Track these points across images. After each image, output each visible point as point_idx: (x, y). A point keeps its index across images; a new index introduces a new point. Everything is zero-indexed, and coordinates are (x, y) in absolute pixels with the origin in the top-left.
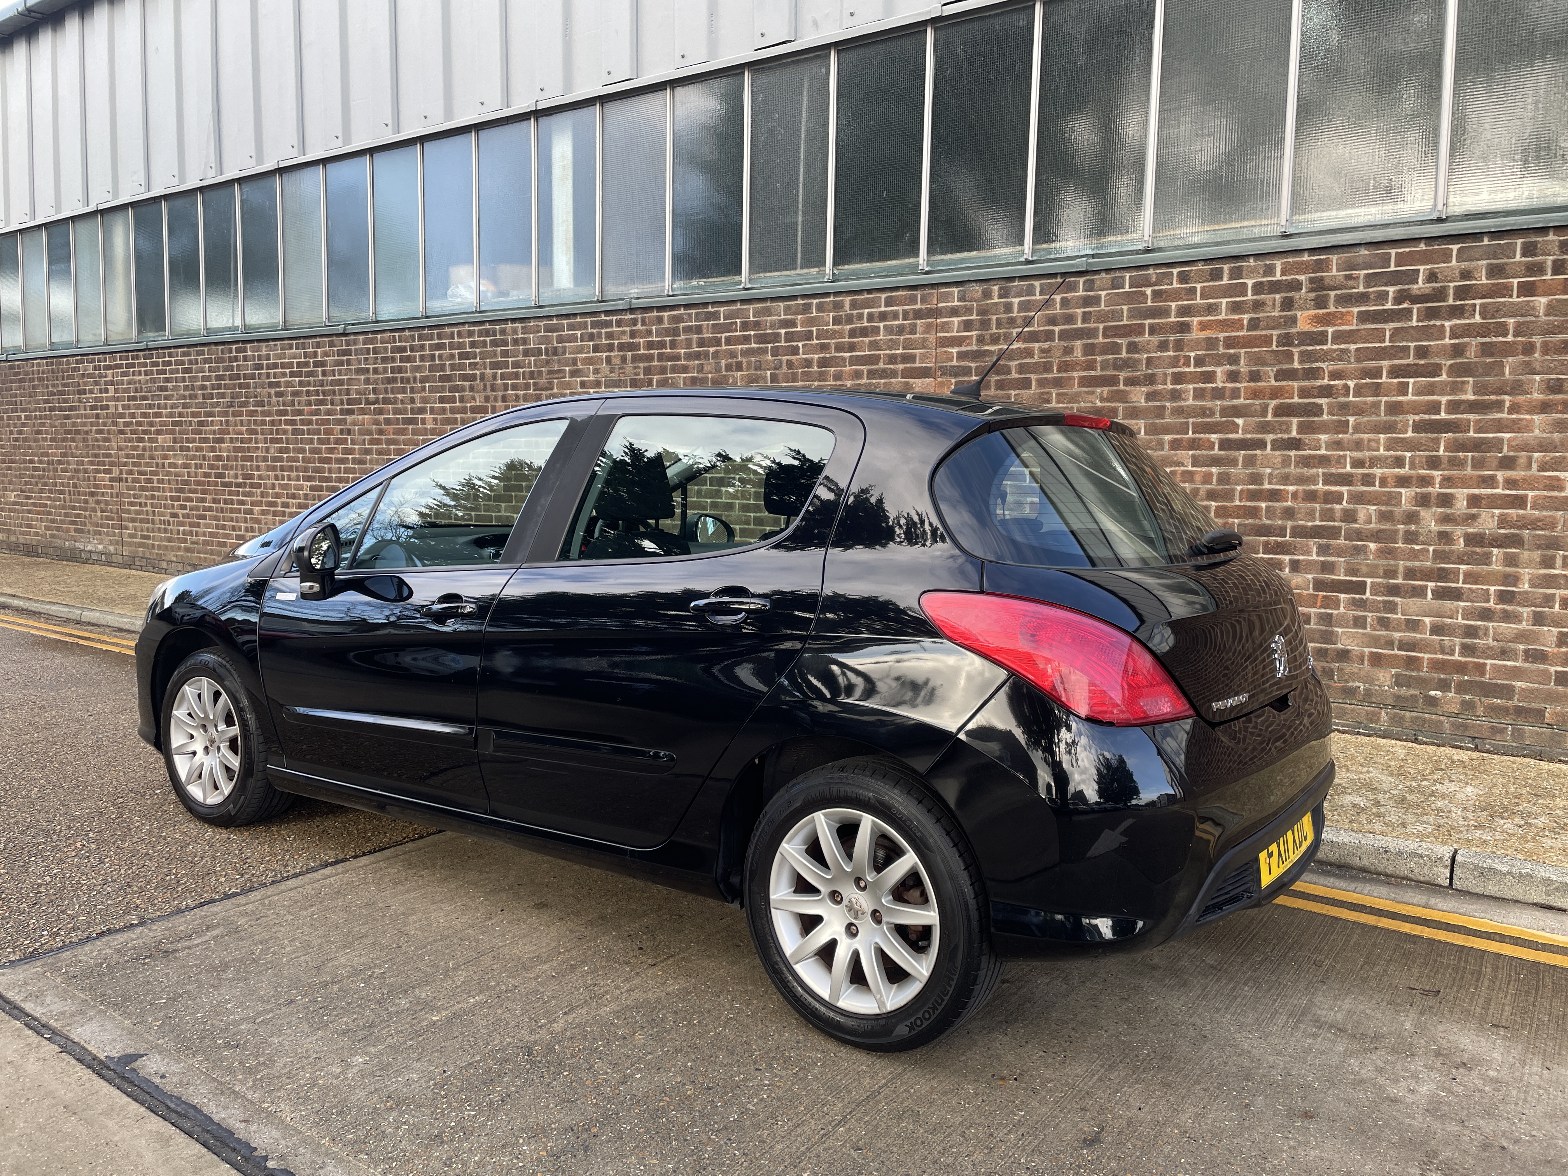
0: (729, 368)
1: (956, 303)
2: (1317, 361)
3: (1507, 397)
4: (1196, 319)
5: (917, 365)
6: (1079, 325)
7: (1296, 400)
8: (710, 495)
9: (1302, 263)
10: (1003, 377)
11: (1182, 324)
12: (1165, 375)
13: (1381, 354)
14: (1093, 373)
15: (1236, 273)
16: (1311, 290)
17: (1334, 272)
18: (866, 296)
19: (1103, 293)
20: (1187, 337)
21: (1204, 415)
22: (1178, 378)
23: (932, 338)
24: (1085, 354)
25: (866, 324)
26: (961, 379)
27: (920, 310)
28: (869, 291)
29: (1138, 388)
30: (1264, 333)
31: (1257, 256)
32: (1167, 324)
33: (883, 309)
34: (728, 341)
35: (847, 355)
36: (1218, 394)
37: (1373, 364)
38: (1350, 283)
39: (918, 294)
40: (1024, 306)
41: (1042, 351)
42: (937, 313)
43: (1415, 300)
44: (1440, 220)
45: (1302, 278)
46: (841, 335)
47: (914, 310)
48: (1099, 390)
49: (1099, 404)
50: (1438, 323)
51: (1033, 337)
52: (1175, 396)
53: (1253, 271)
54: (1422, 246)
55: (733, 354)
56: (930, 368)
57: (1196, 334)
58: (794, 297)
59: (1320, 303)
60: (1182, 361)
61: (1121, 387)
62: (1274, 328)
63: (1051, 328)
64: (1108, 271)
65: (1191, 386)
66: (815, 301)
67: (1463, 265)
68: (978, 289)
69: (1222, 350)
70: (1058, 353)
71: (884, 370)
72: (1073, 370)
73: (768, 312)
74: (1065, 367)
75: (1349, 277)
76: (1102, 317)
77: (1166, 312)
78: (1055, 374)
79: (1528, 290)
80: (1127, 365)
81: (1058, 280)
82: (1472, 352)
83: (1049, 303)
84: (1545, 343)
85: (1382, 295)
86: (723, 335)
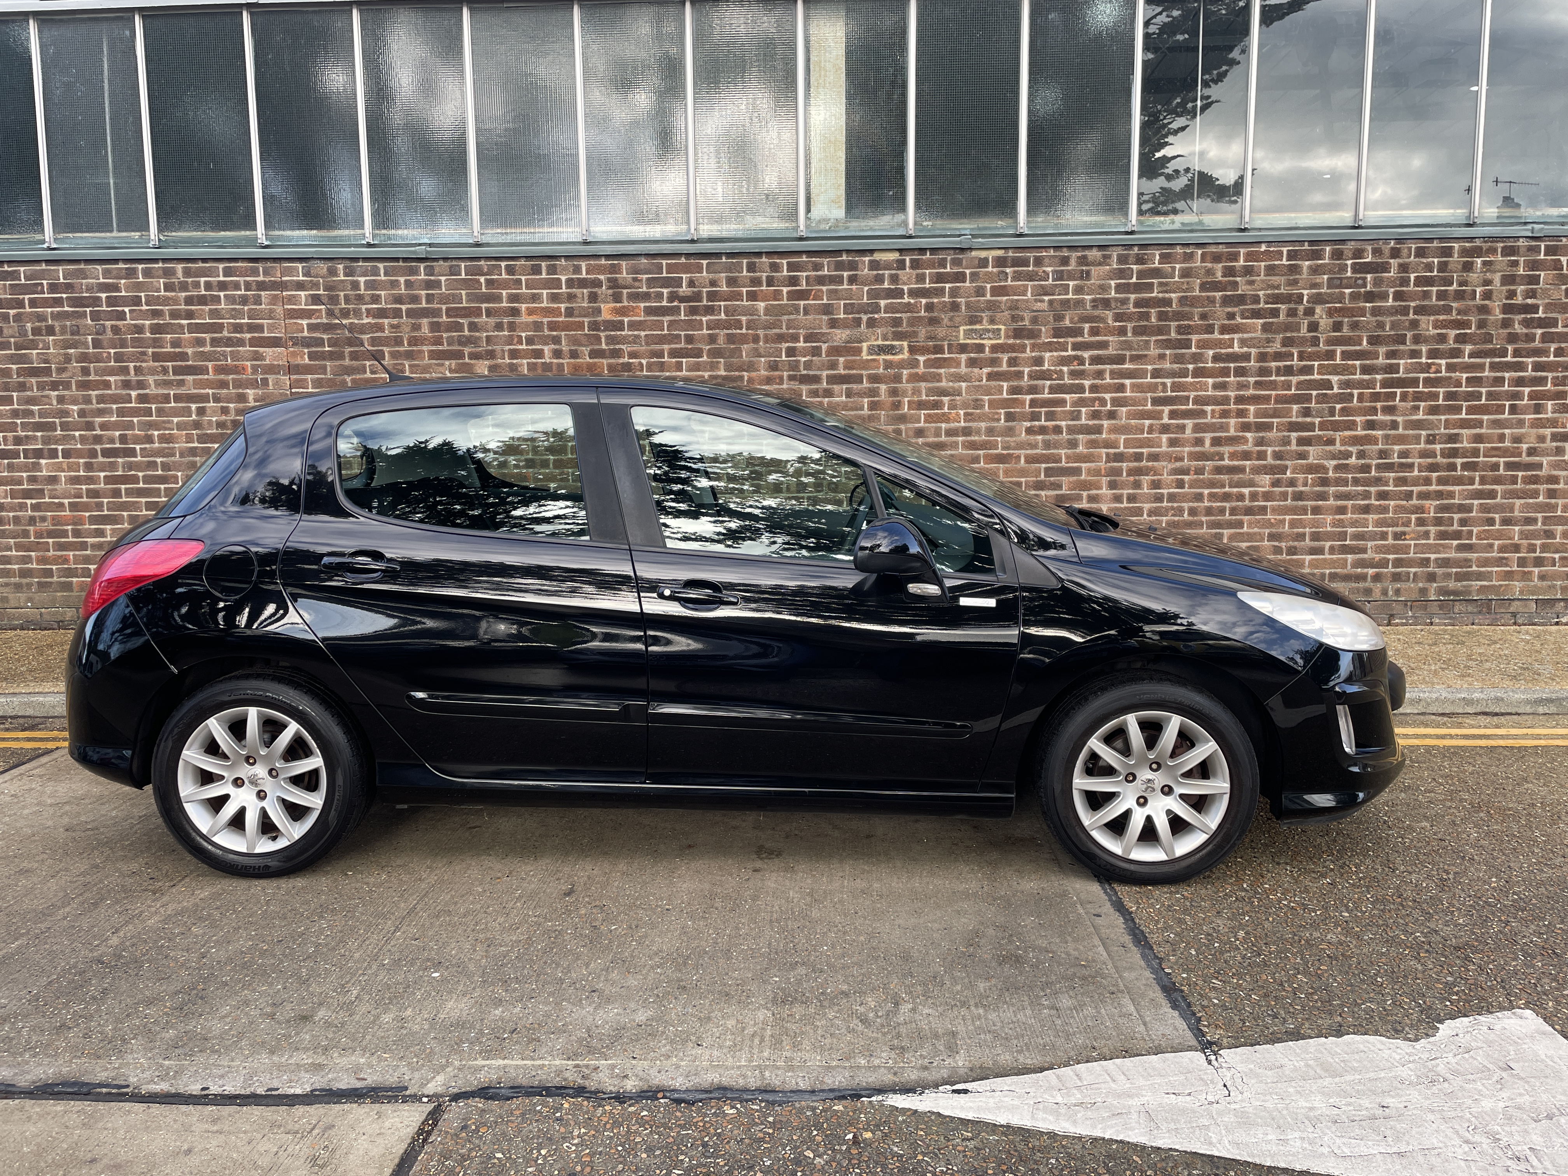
0: (36, 331)
1: (301, 278)
2: (618, 343)
3: (745, 374)
4: (524, 306)
5: (266, 334)
6: (424, 305)
8: (26, 468)
9: (601, 265)
10: (356, 349)
11: (513, 308)
12: (503, 351)
13: (662, 340)
14: (441, 348)
15: (552, 270)
16: (609, 288)
17: (625, 275)
18: (201, 265)
19: (443, 278)
20: (518, 320)
22: (514, 354)
23: (279, 309)
24: (432, 330)
25: (203, 293)
26: (314, 349)
27: (263, 282)
28: (204, 260)
29: (481, 362)
30: (577, 319)
31: (567, 257)
32: (500, 308)
33: (221, 278)
34: (33, 303)
35: (185, 322)
36: (547, 368)
37: (657, 347)
38: (637, 284)
39: (260, 267)
40: (370, 285)
41: (392, 326)
42: (282, 286)
43: (682, 299)
44: (693, 241)
45: (602, 277)
46: (176, 301)
47: (257, 282)
48: (447, 363)
49: (449, 375)
50: (698, 318)
51: (382, 313)
53: (565, 269)
54: (683, 260)
55: (41, 318)
56: (281, 338)
57: (525, 318)
58: (116, 261)
59: (617, 298)
60: (516, 340)
61: (467, 360)
62: (585, 316)
63: (398, 306)
64: (445, 259)
65: (525, 361)
66: (140, 267)
67: (711, 276)
68: (322, 266)
69: (546, 332)
70: (408, 329)
71: (229, 339)
72: (422, 344)
73: (83, 275)
74: (413, 341)
75: (635, 280)
76: (444, 299)
77: (498, 298)
78: (406, 347)
79: (752, 296)
80: (469, 341)
81: (401, 264)
82: (721, 340)
83: (394, 284)
84: (766, 336)
85: (660, 296)
86: (27, 297)
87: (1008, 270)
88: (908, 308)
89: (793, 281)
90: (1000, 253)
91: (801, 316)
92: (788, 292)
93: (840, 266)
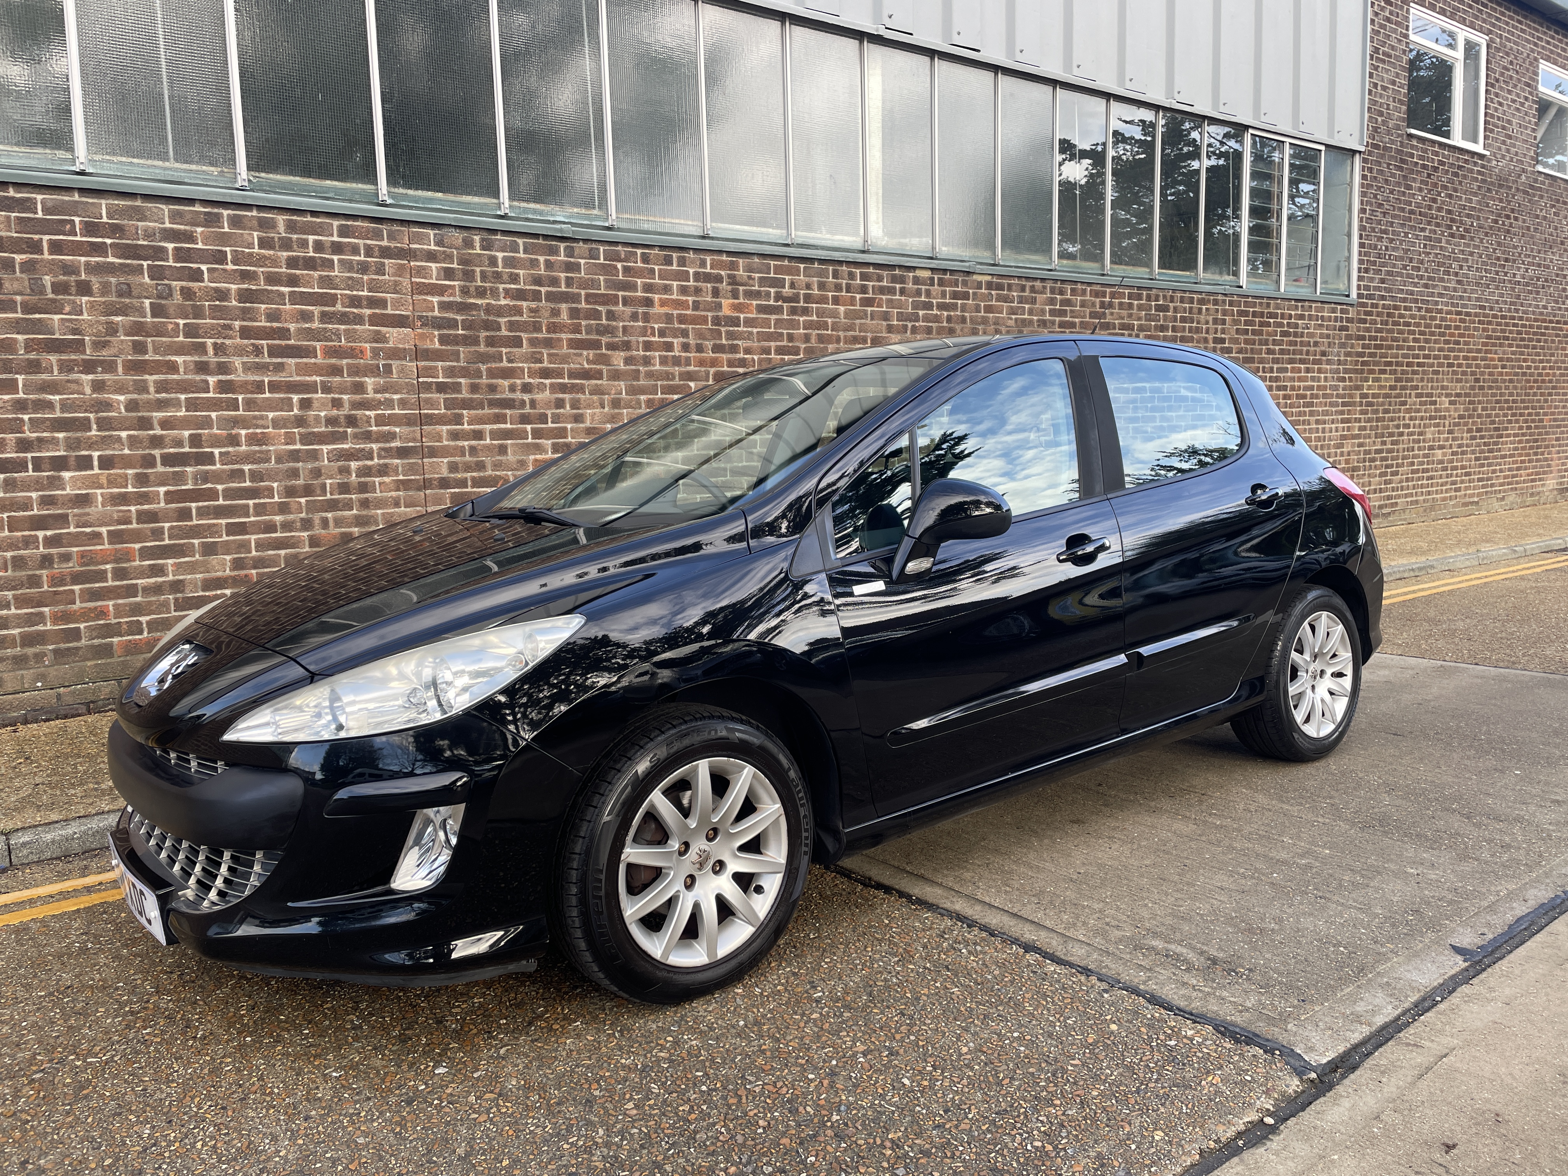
0: (59, 288)
1: (433, 247)
2: (736, 339)
4: (657, 296)
5: (389, 311)
6: (563, 288)
7: (726, 368)
8: (38, 485)
9: (722, 261)
10: (492, 333)
11: (647, 299)
12: (638, 342)
13: (770, 337)
14: (579, 336)
15: (682, 262)
16: (729, 284)
17: (741, 272)
18: (309, 219)
19: (582, 261)
20: (652, 311)
21: (668, 379)
22: (648, 346)
23: (405, 282)
24: (571, 317)
25: (312, 254)
26: (445, 332)
27: (388, 248)
28: (314, 213)
29: (617, 353)
30: (702, 313)
31: (696, 250)
32: (636, 297)
33: (336, 238)
34: (56, 248)
35: (286, 290)
36: (677, 361)
37: (766, 344)
38: (751, 282)
39: (384, 228)
40: (510, 262)
41: (531, 310)
42: (410, 254)
43: (786, 300)
44: (787, 245)
46: (275, 262)
47: (380, 247)
48: (585, 353)
49: (586, 366)
50: (797, 318)
51: (520, 295)
52: (647, 361)
53: (693, 262)
54: (786, 263)
55: (69, 269)
56: (407, 317)
57: (657, 310)
58: (191, 201)
59: (735, 296)
60: (649, 331)
61: (604, 351)
62: (709, 311)
63: (537, 288)
64: (585, 241)
65: (657, 354)
66: (226, 213)
67: (807, 279)
68: (457, 237)
69: (676, 325)
70: (547, 314)
71: (344, 314)
72: (561, 331)
74: (553, 328)
75: (749, 278)
76: (584, 284)
77: (633, 287)
78: (543, 335)
79: (836, 301)
80: (607, 331)
81: (541, 241)
82: (813, 339)
83: (534, 263)
84: (845, 337)
85: (768, 294)
86: (46, 238)
87: (993, 292)
88: (937, 319)
89: (863, 289)
90: (989, 278)
91: (868, 321)
92: (861, 299)
93: (894, 279)
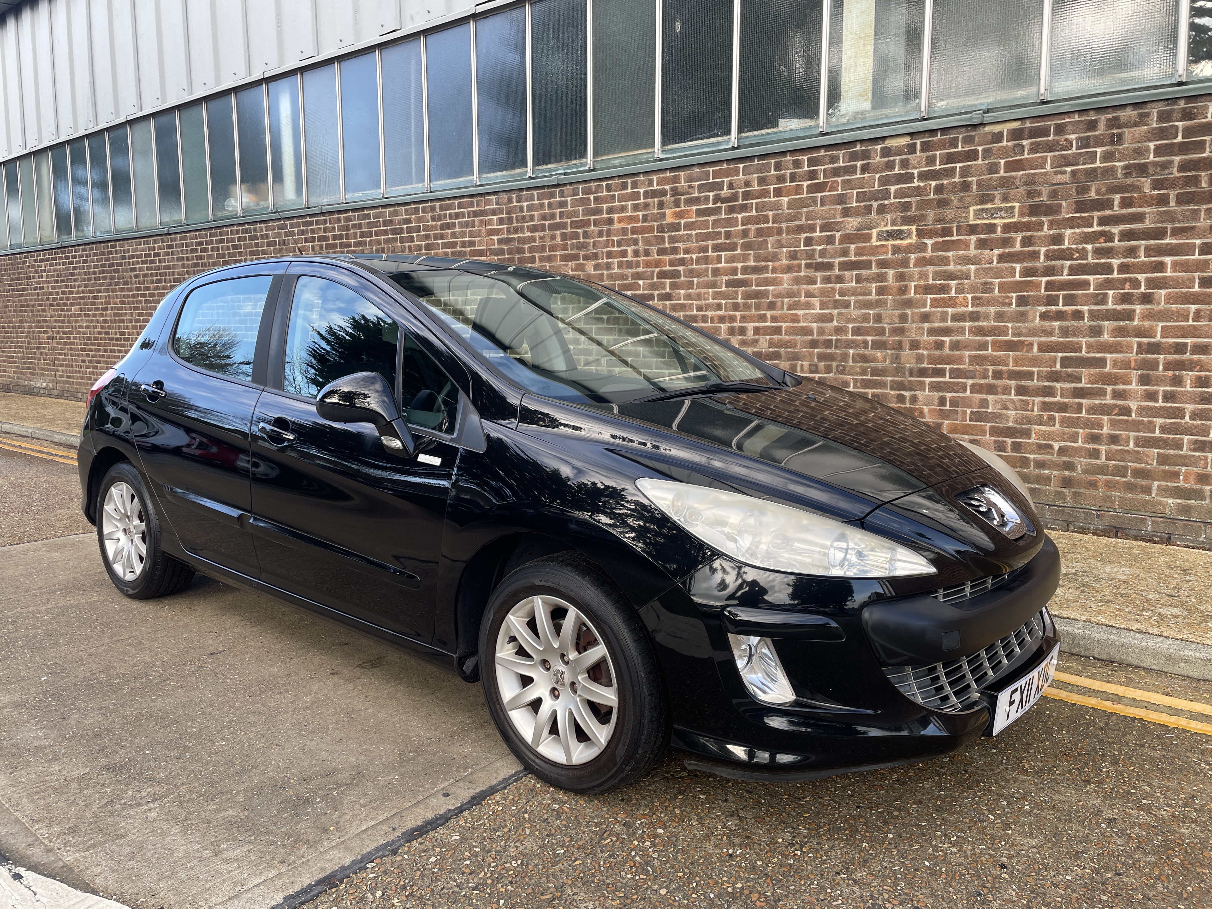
1: (495, 206)
2: (676, 242)
3: (770, 263)
4: (616, 216)
5: (477, 248)
6: (558, 220)
7: (668, 268)
9: (666, 178)
11: (609, 218)
12: (603, 253)
13: (707, 237)
14: (567, 252)
15: (635, 185)
16: (672, 196)
17: (683, 184)
18: (447, 202)
19: (569, 199)
20: (612, 227)
21: (623, 279)
22: (609, 255)
23: (483, 230)
24: (562, 239)
25: (448, 221)
26: (500, 257)
27: (476, 211)
28: (449, 199)
29: (589, 262)
30: (650, 224)
31: (645, 173)
32: (601, 219)
33: (457, 210)
34: (376, 233)
35: (440, 242)
36: (629, 265)
37: (704, 243)
38: (691, 190)
39: (475, 200)
40: (529, 208)
41: (540, 238)
42: (484, 213)
43: (724, 201)
44: (733, 148)
45: (667, 187)
46: (436, 228)
47: (473, 211)
48: (570, 263)
49: (571, 273)
50: (735, 216)
51: (534, 229)
52: (609, 266)
53: (643, 183)
54: (725, 166)
55: (379, 242)
56: (483, 250)
57: (617, 226)
58: (410, 203)
59: (677, 204)
60: (611, 243)
61: (581, 261)
62: (655, 221)
63: (544, 222)
64: (570, 184)
65: (616, 260)
66: (421, 206)
67: (746, 177)
68: (505, 196)
69: (630, 236)
70: (548, 239)
71: (460, 252)
72: (556, 250)
73: (396, 214)
74: (552, 248)
75: (690, 187)
76: (569, 215)
77: (601, 211)
78: (547, 253)
79: (778, 193)
80: (584, 246)
81: (545, 190)
82: (752, 234)
83: (542, 206)
84: (788, 227)
85: (707, 198)
86: (374, 230)
87: (1025, 142)
88: (918, 191)
89: (812, 175)
90: (1016, 125)
91: (818, 208)
92: (808, 186)
93: (854, 157)
